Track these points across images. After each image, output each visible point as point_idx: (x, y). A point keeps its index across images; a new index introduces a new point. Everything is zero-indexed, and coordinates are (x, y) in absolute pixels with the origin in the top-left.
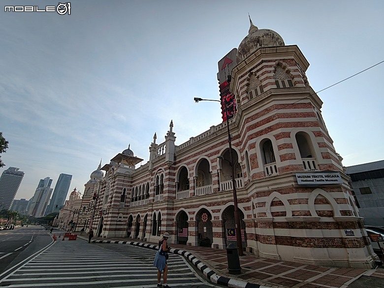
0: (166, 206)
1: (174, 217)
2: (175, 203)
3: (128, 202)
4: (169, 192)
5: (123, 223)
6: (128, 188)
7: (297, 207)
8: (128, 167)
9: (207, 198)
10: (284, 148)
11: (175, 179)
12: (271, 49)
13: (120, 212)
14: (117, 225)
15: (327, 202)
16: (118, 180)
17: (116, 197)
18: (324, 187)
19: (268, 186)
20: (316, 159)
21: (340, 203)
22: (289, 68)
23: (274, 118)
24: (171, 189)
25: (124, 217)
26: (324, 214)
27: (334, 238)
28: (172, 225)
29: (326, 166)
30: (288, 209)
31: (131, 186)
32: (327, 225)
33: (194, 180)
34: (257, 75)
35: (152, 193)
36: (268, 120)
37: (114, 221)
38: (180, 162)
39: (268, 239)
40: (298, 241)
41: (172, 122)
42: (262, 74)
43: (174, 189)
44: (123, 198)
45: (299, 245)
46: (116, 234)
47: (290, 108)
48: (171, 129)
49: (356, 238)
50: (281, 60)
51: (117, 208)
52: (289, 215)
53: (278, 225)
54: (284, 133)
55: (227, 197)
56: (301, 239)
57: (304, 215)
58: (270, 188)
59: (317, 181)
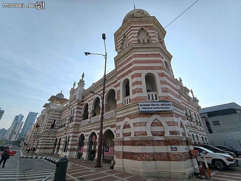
0: (73, 131)
1: (78, 139)
2: (80, 129)
3: (57, 129)
4: (76, 120)
5: (51, 144)
6: (57, 119)
7: (138, 129)
8: (60, 105)
9: (96, 125)
10: (135, 85)
11: (81, 112)
12: (137, 18)
13: (49, 136)
14: (46, 145)
15: (161, 125)
16: (51, 114)
17: (47, 125)
18: (160, 114)
19: (123, 113)
20: (158, 93)
21: (170, 126)
22: (148, 31)
23: (133, 64)
24: (78, 119)
25: (52, 140)
26: (158, 134)
27: (162, 153)
28: (76, 145)
29: (164, 97)
30: (132, 130)
31: (60, 118)
32: (159, 143)
33: (91, 112)
34: (127, 36)
35: (67, 122)
36: (129, 65)
37: (44, 142)
38: (85, 100)
39: (119, 155)
40: (135, 156)
41: (83, 74)
42: (130, 35)
43: (80, 119)
44: (53, 126)
45: (136, 159)
46: (45, 151)
47: (145, 57)
48: (83, 78)
49: (179, 153)
50: (144, 26)
51: (47, 133)
52: (132, 135)
53: (126, 143)
54: (136, 74)
55: (107, 123)
56: (137, 154)
57: (142, 135)
58: (125, 114)
59: (155, 108)
